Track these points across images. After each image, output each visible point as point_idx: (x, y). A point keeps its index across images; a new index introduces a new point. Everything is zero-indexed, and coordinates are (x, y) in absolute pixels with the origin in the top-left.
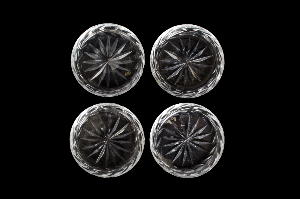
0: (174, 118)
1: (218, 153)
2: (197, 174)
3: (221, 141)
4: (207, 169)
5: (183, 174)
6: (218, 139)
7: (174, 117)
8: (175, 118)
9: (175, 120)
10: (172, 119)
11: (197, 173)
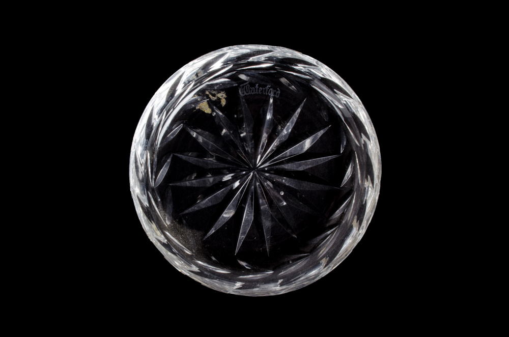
0: (219, 95)
1: (355, 220)
2: (281, 285)
3: (367, 184)
4: (314, 272)
5: (235, 281)
6: (359, 175)
7: (219, 91)
8: (224, 96)
9: (224, 102)
10: (214, 99)
11: (280, 281)
